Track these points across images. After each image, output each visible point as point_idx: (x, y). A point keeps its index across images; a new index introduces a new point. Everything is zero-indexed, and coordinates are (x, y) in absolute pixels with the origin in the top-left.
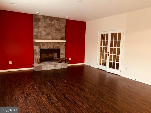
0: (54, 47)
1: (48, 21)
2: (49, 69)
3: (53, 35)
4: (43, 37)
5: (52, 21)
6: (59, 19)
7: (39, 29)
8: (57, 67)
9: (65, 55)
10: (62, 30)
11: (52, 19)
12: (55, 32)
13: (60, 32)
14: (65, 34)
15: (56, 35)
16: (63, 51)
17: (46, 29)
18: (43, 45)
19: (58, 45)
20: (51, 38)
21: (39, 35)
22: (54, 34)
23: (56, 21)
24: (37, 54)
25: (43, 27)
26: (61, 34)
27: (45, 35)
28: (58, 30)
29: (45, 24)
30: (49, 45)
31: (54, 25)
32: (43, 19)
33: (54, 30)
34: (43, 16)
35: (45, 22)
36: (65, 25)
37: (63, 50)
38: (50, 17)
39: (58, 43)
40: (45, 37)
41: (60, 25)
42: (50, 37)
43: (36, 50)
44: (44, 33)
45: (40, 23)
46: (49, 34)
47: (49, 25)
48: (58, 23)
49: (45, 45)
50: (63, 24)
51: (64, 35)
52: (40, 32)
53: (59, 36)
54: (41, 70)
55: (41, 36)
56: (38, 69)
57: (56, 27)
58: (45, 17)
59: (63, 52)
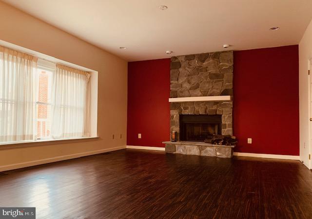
0: (205, 112)
1: (196, 63)
2: (188, 153)
3: (205, 88)
4: (186, 93)
5: (203, 61)
6: (216, 55)
7: (180, 80)
8: (206, 152)
9: (231, 129)
10: (225, 75)
11: (203, 57)
12: (208, 82)
13: (221, 81)
14: (232, 83)
15: (211, 87)
16: (227, 120)
17: (192, 78)
18: (186, 108)
19: (215, 108)
20: (200, 94)
21: (179, 89)
22: (207, 85)
23: (211, 61)
24: (174, 125)
25: (186, 76)
26: (222, 83)
27: (190, 89)
28: (216, 77)
29: (189, 70)
30: (197, 108)
31: (207, 67)
32: (187, 61)
33: (206, 77)
34: (186, 56)
35: (190, 65)
36: (231, 64)
37: (226, 118)
38: (198, 54)
39: (216, 103)
40: (189, 92)
41: (219, 67)
42: (198, 91)
43: (173, 116)
44: (187, 86)
45: (181, 70)
46: (196, 87)
47: (198, 69)
48: (215, 63)
49: (189, 108)
50: (228, 62)
51: (229, 85)
52: (181, 86)
53: (217, 89)
54: (174, 153)
55: (182, 92)
56: (169, 150)
57: (212, 70)
58: (189, 58)
59: (227, 123)
